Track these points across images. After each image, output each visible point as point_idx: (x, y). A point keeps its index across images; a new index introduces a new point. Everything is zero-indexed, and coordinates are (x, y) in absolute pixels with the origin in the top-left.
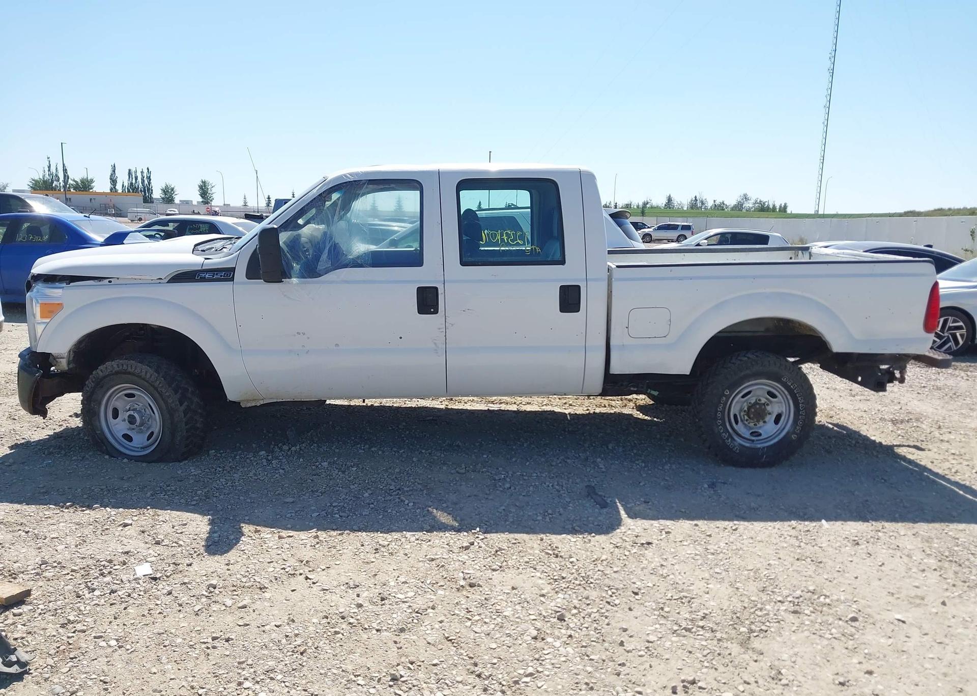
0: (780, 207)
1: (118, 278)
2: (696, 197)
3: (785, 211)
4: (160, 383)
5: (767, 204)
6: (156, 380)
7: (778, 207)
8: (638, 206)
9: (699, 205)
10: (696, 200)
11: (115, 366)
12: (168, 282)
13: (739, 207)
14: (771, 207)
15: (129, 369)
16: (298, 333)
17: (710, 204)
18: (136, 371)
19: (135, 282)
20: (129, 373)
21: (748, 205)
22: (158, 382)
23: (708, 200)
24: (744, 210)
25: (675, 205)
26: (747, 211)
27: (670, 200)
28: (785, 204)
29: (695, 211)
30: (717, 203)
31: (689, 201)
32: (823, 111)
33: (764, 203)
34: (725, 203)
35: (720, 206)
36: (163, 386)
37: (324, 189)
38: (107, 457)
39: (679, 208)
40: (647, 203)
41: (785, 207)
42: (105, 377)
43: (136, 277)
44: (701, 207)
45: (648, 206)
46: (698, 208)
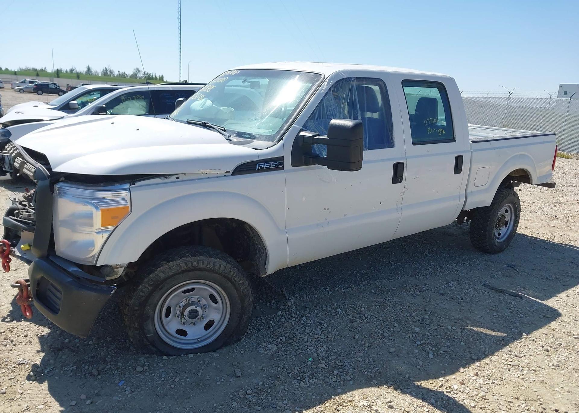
0: (159, 76)
1: (185, 174)
2: (106, 68)
3: (163, 80)
4: (234, 273)
5: (151, 75)
6: (230, 271)
7: (158, 77)
8: (67, 72)
9: (109, 73)
10: (106, 70)
11: (183, 265)
12: (233, 174)
13: (134, 76)
14: (154, 77)
15: (201, 266)
16: (325, 209)
17: (116, 73)
18: (208, 266)
19: (203, 176)
20: (200, 269)
21: (140, 75)
22: (232, 273)
23: (114, 71)
24: (138, 78)
25: (93, 72)
26: (140, 78)
27: (89, 69)
28: (162, 76)
29: (106, 77)
30: (121, 73)
31: (102, 70)
32: (177, 21)
33: (150, 74)
34: (126, 73)
35: (123, 75)
36: (237, 276)
37: (331, 84)
38: (165, 357)
39: (95, 75)
40: (73, 70)
41: (162, 77)
42: (166, 279)
43: (203, 171)
44: (110, 75)
45: (74, 72)
46: (108, 75)
